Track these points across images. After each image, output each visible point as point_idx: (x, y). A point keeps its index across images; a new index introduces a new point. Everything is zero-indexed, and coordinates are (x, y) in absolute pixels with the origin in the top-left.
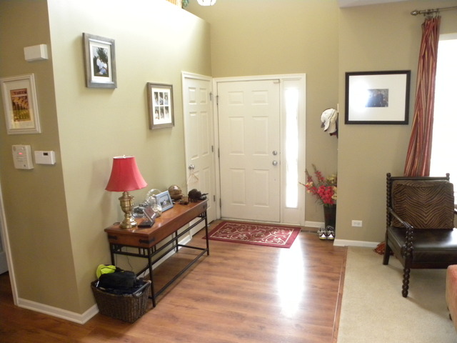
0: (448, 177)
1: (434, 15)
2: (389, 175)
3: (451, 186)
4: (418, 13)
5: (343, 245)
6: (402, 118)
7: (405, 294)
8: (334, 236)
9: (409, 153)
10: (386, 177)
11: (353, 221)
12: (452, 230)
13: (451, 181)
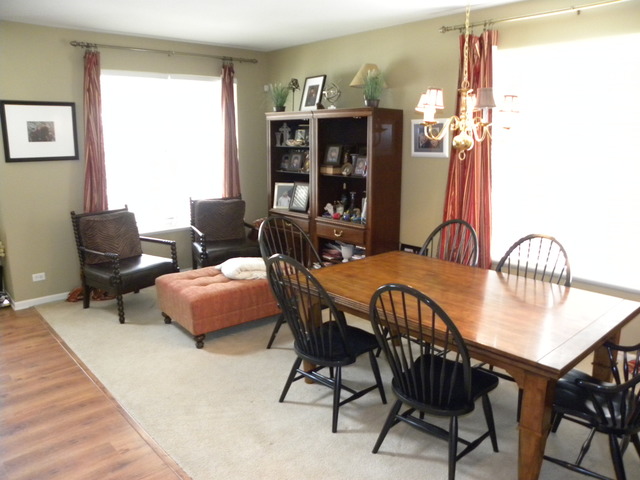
0: (126, 209)
1: (93, 50)
2: (73, 213)
3: (131, 216)
4: (78, 44)
5: (27, 307)
6: (72, 153)
7: (122, 321)
8: (10, 301)
9: (86, 190)
10: (70, 216)
11: (34, 276)
12: (140, 256)
13: (130, 211)
